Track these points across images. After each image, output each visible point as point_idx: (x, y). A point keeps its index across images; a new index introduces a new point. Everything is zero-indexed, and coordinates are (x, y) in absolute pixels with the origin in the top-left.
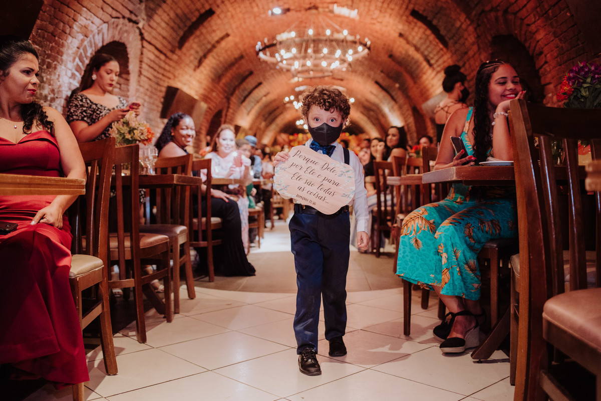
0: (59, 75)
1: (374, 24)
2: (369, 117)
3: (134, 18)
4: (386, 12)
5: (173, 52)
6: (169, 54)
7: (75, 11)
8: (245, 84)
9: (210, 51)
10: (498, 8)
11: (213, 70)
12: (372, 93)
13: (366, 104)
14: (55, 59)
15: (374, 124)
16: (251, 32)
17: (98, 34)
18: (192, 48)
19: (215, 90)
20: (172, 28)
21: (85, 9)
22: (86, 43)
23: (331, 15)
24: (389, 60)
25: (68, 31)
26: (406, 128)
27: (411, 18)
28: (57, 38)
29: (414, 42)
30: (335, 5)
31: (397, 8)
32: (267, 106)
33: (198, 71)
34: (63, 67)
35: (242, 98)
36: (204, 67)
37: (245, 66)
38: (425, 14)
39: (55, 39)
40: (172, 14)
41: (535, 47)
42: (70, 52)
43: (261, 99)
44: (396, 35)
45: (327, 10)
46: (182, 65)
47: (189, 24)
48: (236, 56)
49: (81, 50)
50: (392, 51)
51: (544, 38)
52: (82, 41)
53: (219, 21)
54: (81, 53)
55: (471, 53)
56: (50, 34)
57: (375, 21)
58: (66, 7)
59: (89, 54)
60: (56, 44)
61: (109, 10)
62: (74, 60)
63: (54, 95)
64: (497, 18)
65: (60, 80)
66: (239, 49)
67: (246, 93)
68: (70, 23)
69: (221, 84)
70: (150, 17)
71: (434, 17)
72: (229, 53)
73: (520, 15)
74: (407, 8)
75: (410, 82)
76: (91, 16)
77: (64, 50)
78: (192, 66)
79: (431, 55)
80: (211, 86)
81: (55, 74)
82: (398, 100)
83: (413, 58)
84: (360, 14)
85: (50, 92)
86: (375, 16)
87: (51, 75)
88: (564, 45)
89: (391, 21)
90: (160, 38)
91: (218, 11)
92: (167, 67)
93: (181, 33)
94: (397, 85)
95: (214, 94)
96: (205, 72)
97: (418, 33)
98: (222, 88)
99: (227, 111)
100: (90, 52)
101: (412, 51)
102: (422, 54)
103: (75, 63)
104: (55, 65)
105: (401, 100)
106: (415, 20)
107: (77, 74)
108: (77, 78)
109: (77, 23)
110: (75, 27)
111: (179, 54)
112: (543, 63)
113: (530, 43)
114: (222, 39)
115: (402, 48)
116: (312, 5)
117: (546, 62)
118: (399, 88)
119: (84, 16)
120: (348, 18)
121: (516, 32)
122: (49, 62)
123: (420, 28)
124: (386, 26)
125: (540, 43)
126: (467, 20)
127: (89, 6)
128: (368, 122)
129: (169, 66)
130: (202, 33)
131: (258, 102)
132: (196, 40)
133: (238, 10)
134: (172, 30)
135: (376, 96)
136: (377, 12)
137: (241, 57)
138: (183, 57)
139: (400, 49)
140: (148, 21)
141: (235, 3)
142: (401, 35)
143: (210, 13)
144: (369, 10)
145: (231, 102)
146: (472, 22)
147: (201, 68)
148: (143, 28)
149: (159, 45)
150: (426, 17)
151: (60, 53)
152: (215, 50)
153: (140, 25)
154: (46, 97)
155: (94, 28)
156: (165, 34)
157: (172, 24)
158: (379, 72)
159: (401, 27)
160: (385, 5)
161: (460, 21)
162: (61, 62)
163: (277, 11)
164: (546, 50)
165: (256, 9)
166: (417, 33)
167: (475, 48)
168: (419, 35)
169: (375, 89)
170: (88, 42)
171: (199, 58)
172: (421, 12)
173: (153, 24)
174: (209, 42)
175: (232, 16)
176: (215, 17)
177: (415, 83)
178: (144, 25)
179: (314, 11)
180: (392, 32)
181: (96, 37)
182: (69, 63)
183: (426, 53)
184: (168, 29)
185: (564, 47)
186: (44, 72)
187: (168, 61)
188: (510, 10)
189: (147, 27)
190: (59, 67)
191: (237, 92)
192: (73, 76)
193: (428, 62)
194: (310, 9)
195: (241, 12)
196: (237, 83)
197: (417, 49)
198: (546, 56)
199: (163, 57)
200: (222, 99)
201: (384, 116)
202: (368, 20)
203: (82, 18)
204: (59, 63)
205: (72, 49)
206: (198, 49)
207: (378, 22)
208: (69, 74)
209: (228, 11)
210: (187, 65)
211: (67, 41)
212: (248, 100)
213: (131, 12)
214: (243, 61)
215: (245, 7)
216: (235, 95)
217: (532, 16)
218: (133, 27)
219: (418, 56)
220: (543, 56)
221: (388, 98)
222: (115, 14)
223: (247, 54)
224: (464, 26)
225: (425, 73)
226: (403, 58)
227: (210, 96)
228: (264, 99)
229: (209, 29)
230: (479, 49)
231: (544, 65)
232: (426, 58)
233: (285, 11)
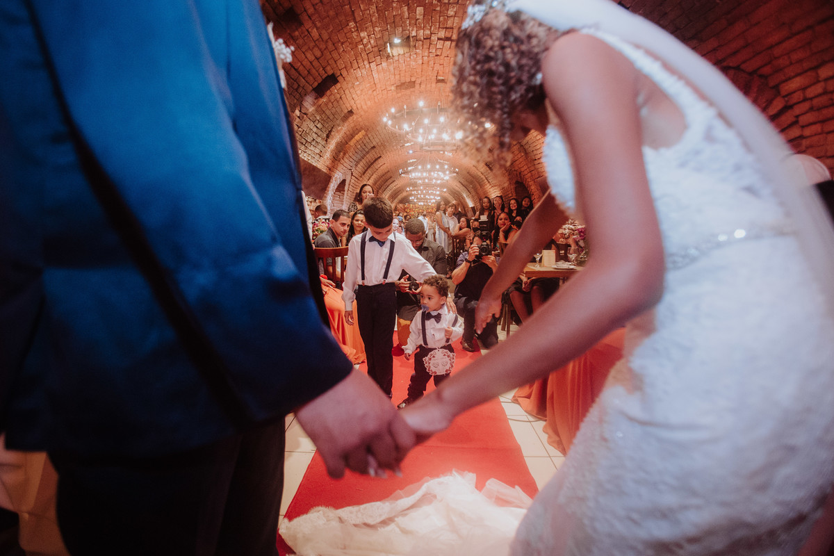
1: (461, 160)
12: (457, 186)
13: (453, 190)
16: (398, 161)
24: (467, 175)
29: (481, 171)
37: (389, 175)
41: (531, 191)
44: (472, 166)
48: (386, 171)
50: (469, 171)
53: (383, 160)
64: (517, 175)
66: (388, 168)
72: (383, 171)
73: (525, 176)
75: (478, 187)
79: (489, 178)
82: (471, 193)
83: (480, 177)
84: (453, 155)
89: (469, 160)
91: (383, 156)
101: (479, 174)
105: (473, 194)
113: (529, 189)
115: (474, 171)
118: (473, 188)
120: (447, 155)
121: (524, 182)
124: (467, 161)
126: (505, 171)
130: (374, 166)
135: (460, 189)
137: (389, 171)
143: (380, 157)
159: (474, 163)
161: (502, 170)
163: (411, 152)
168: (483, 169)
169: (460, 186)
171: (369, 176)
174: (376, 169)
177: (481, 187)
180: (469, 164)
193: (488, 181)
201: (463, 198)
219: (482, 176)
226: (476, 176)
232: (486, 178)
233: (414, 152)
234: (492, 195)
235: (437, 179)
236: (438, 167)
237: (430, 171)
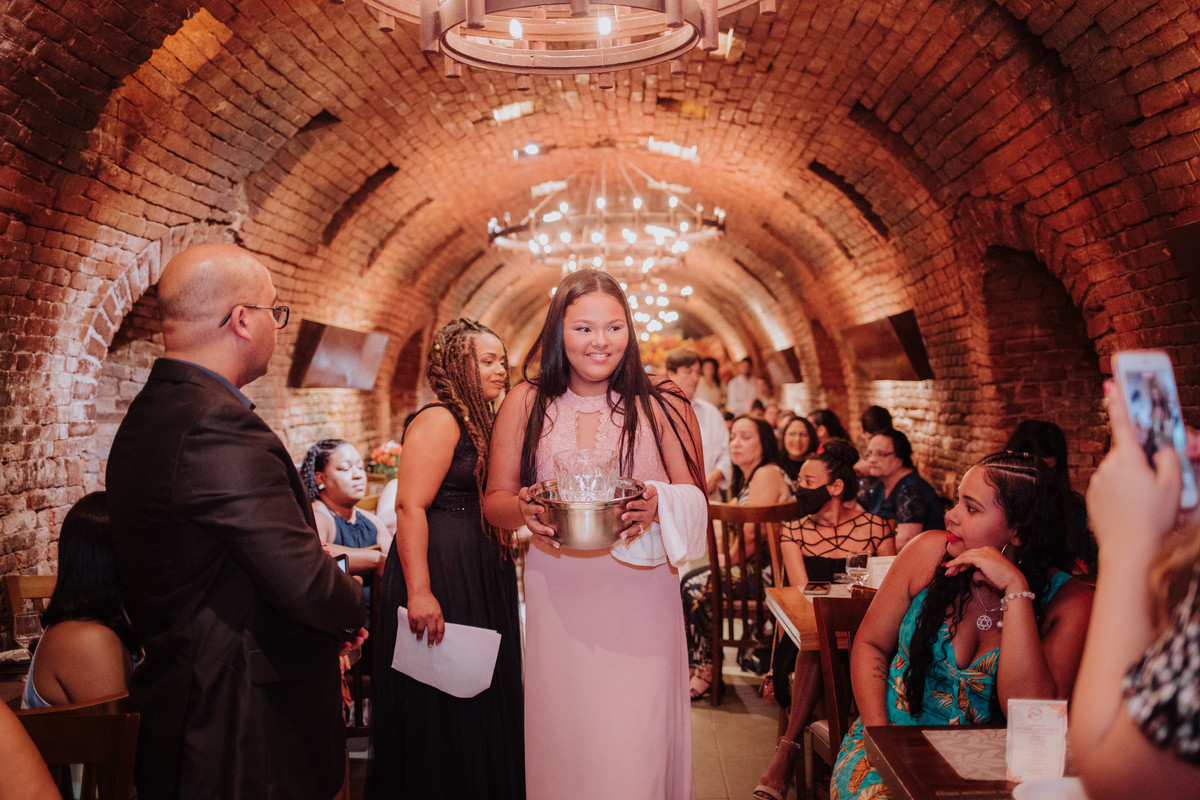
0: (48, 377)
1: (732, 172)
2: (721, 311)
3: (219, 216)
4: (756, 155)
5: (311, 254)
6: (303, 261)
7: (80, 237)
8: (468, 274)
9: (391, 234)
10: (1002, 196)
11: (401, 266)
12: (727, 276)
13: (716, 291)
14: (38, 345)
15: (732, 325)
16: (477, 187)
17: (139, 266)
18: (352, 237)
19: (405, 297)
20: (308, 214)
21: (105, 227)
22: (110, 291)
23: (644, 153)
24: (762, 232)
25: (66, 281)
26: (797, 351)
27: (809, 174)
28: (40, 301)
29: (816, 212)
30: (651, 139)
31: (780, 154)
32: (515, 299)
33: (369, 274)
34: (58, 356)
35: (464, 298)
36: (382, 264)
37: (467, 246)
38: (839, 172)
39: (36, 305)
40: (306, 191)
41: (1086, 293)
42: (73, 320)
43: (504, 289)
44: (779, 195)
45: (634, 146)
46: (335, 272)
47: (343, 198)
48: (449, 232)
49: (101, 310)
50: (768, 218)
51: (1108, 282)
52: (102, 290)
53: (409, 181)
54: (100, 315)
55: (939, 261)
56: (23, 298)
57: (734, 168)
58: (60, 234)
59: (119, 312)
60: (38, 314)
61: (163, 215)
62: (84, 332)
63: (37, 423)
64: (998, 214)
65: (52, 385)
66: (454, 219)
67: (472, 287)
68: (71, 263)
69: (419, 285)
70: (256, 204)
71: (860, 181)
72: (433, 229)
73: (1052, 221)
74: (802, 155)
75: (806, 276)
76: (120, 237)
77: (60, 321)
78: (356, 268)
79: (852, 242)
80: (396, 294)
81: (39, 375)
82: (780, 298)
83: (813, 237)
84: (701, 154)
85: (26, 419)
86: (733, 160)
87: (28, 381)
88: (1154, 308)
89: (768, 171)
90: (283, 238)
91: (405, 166)
92: (300, 286)
93: (328, 218)
94: (779, 274)
95: (405, 306)
96: (383, 273)
97: (825, 199)
98: (421, 292)
99: (433, 327)
100: (121, 307)
101: (810, 226)
102: (833, 234)
103: (87, 339)
104: (39, 358)
105: (788, 301)
106: (819, 179)
107: (93, 359)
108: (92, 369)
109: (88, 259)
110: (83, 268)
111: (325, 256)
112: (1105, 330)
113: (1074, 282)
114: (418, 207)
115: (788, 217)
116: (603, 138)
117: (1111, 330)
118: (784, 281)
119: (104, 241)
120: (678, 159)
121: (1042, 251)
122: (22, 357)
123: (827, 192)
124: (757, 177)
125: (1097, 287)
126: (931, 202)
127: (113, 220)
128: (720, 317)
129: (304, 280)
130: (373, 208)
131: (497, 296)
132: (362, 222)
133: (448, 157)
134: (307, 217)
135: (737, 282)
136: (738, 156)
137: (460, 231)
138: (335, 258)
139: (787, 218)
140: (253, 213)
141: (442, 147)
142: (787, 196)
143: (390, 170)
144: (721, 150)
145: (440, 311)
146: (942, 206)
147: (376, 267)
148: (242, 230)
149: (279, 252)
150: (842, 178)
151: (49, 330)
152: (403, 230)
153: (236, 226)
154: (17, 433)
155: (130, 259)
156: (291, 228)
157: (307, 207)
158: (742, 247)
159: (787, 184)
160: (756, 146)
161: (916, 200)
162: (52, 348)
163: (532, 149)
164: (1111, 305)
165: (486, 152)
166: (822, 200)
167: (949, 255)
168: (827, 203)
169: (735, 271)
170: (115, 289)
171: (368, 251)
172: (831, 168)
173: (262, 216)
174: (389, 220)
175: (437, 169)
176: (399, 176)
177: (816, 278)
178: (243, 223)
179: (607, 150)
180: (769, 189)
181: (135, 273)
182: (71, 343)
183: (841, 235)
184: (299, 217)
185: (1154, 312)
186: (11, 382)
187: (300, 273)
188: (1027, 206)
189: (250, 226)
190: (47, 361)
191: (452, 291)
192: (83, 366)
193: (845, 250)
194: (598, 145)
195: (454, 160)
196: (451, 276)
197: (821, 224)
198: (1111, 318)
199: (289, 269)
200: (422, 310)
201: (752, 316)
202: (719, 164)
203: (98, 245)
204: (47, 350)
205: (76, 313)
206: (367, 237)
207: (741, 170)
208: (73, 364)
209: (428, 162)
210: (346, 269)
211: (66, 301)
212: (475, 298)
213: (213, 207)
214: (463, 238)
215: (463, 151)
216: (448, 298)
217: (1080, 231)
218: (219, 231)
219: (822, 236)
220: (1103, 314)
221: (763, 290)
222: (174, 218)
223: (471, 226)
224: (924, 210)
225: (838, 269)
226: (793, 234)
227: (395, 312)
228: (510, 290)
229: (389, 198)
230: (957, 258)
231: (1106, 334)
232: (840, 244)
233: (547, 150)
234: (866, 307)
235: (640, 254)
236: (638, 203)
237: (612, 223)
